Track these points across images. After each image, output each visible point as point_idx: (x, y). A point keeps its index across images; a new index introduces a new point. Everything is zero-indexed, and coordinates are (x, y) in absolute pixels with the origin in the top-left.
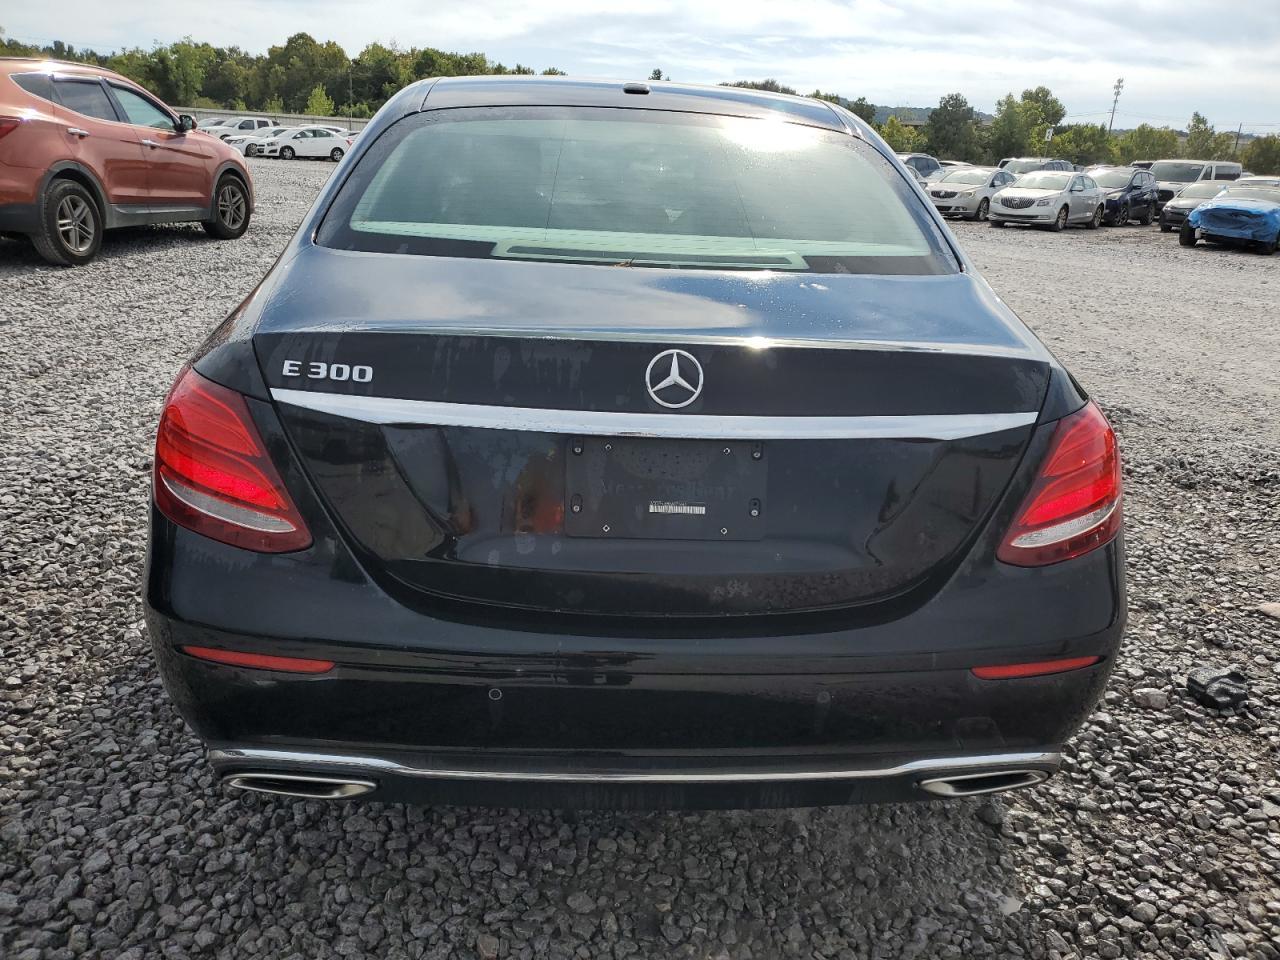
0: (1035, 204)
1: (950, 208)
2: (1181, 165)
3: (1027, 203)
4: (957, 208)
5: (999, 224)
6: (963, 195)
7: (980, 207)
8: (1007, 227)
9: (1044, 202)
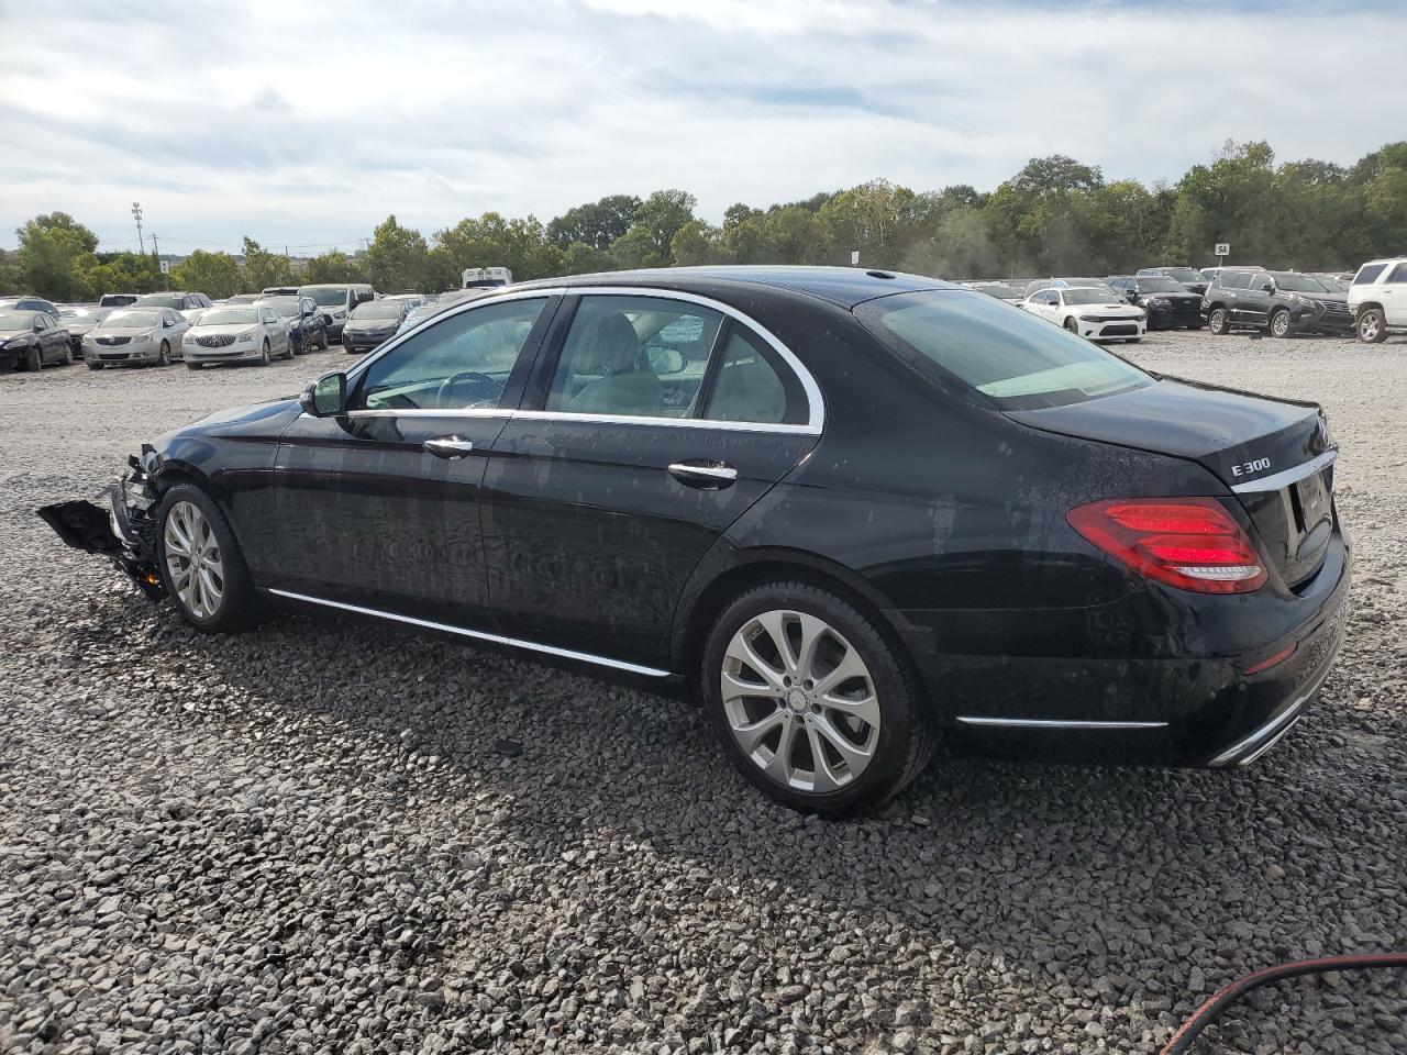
0: (237, 340)
1: (128, 355)
2: (325, 290)
3: (228, 340)
4: (137, 355)
5: (197, 366)
6: (138, 339)
7: (162, 350)
8: (205, 368)
9: (246, 338)
